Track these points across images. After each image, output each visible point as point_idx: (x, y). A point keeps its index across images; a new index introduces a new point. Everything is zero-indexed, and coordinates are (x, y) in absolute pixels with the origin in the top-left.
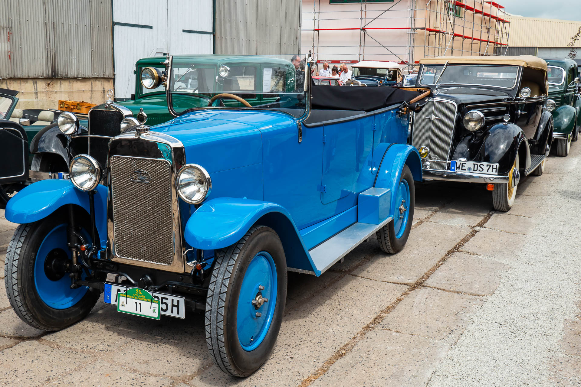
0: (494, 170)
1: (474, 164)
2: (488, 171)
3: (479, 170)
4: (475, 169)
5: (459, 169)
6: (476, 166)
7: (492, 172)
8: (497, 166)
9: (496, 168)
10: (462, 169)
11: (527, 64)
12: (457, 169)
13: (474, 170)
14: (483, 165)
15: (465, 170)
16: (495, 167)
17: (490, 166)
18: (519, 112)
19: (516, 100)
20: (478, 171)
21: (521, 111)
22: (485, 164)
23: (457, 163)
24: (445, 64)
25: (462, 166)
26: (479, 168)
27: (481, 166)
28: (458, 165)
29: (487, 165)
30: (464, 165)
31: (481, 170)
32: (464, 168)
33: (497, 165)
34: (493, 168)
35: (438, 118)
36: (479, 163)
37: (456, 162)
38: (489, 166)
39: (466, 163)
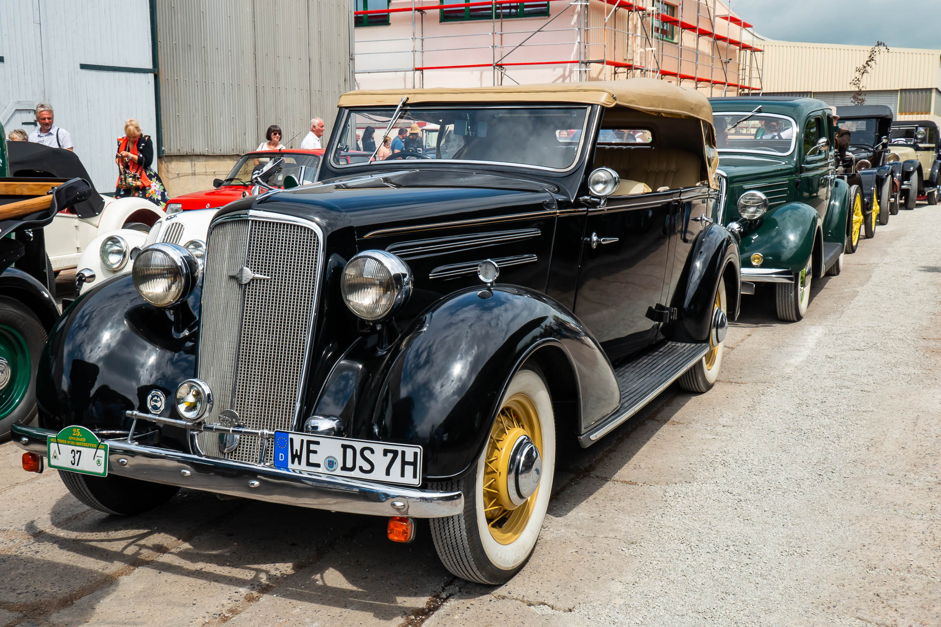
0: (409, 469)
1: (345, 447)
2: (388, 473)
3: (361, 469)
4: (349, 464)
5: (300, 463)
6: (350, 452)
7: (403, 475)
8: (416, 454)
9: (414, 464)
10: (309, 464)
11: (615, 99)
12: (293, 462)
13: (344, 468)
14: (372, 451)
15: (318, 465)
16: (409, 458)
17: (395, 453)
18: (595, 238)
19: (577, 204)
20: (356, 473)
21: (599, 236)
22: (379, 447)
23: (292, 440)
24: (396, 106)
25: (309, 451)
26: (360, 462)
27: (367, 453)
28: (297, 446)
29: (386, 452)
30: (313, 447)
31: (367, 467)
32: (313, 459)
33: (418, 450)
34: (404, 463)
35: (263, 276)
36: (359, 445)
37: (290, 436)
38: (390, 455)
39: (318, 443)
